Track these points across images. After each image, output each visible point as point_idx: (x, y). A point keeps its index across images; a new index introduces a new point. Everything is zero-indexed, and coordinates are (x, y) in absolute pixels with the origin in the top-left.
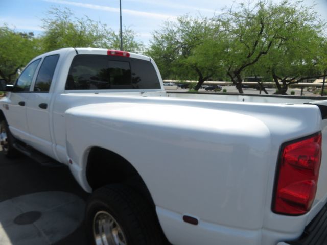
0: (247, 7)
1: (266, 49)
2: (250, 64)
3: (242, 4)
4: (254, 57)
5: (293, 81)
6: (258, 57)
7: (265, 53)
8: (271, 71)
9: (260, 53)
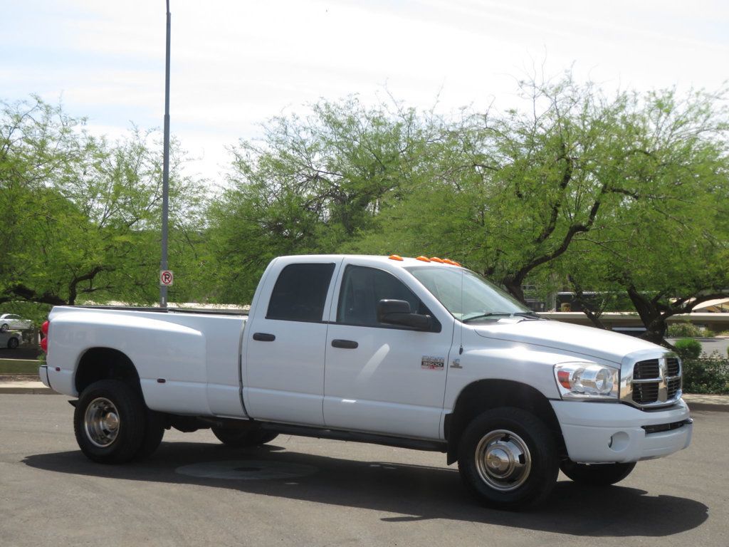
1: (587, 220)
2: (545, 259)
6: (568, 240)
7: (584, 229)
9: (570, 228)
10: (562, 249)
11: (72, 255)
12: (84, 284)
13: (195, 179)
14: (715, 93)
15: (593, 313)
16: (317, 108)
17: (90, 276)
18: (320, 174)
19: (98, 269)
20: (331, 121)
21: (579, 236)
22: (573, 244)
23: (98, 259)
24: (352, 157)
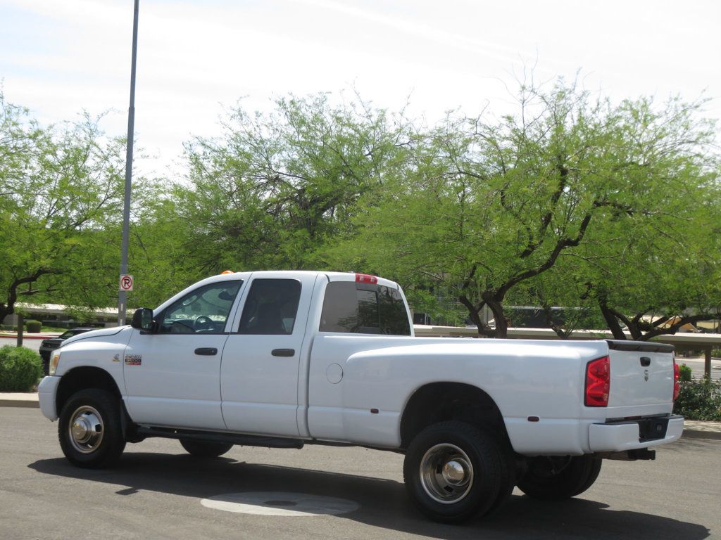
0: (520, 126)
1: (577, 234)
2: (531, 273)
3: (509, 118)
4: (542, 254)
5: (661, 326)
6: (555, 254)
7: (575, 243)
8: (593, 293)
9: (558, 242)
10: (549, 265)
11: (17, 256)
12: (24, 287)
13: (150, 178)
14: (693, 104)
15: (563, 330)
16: (282, 104)
17: (32, 279)
18: (281, 176)
19: (41, 271)
20: (297, 120)
21: (567, 250)
22: (559, 259)
23: (45, 262)
24: (316, 161)
